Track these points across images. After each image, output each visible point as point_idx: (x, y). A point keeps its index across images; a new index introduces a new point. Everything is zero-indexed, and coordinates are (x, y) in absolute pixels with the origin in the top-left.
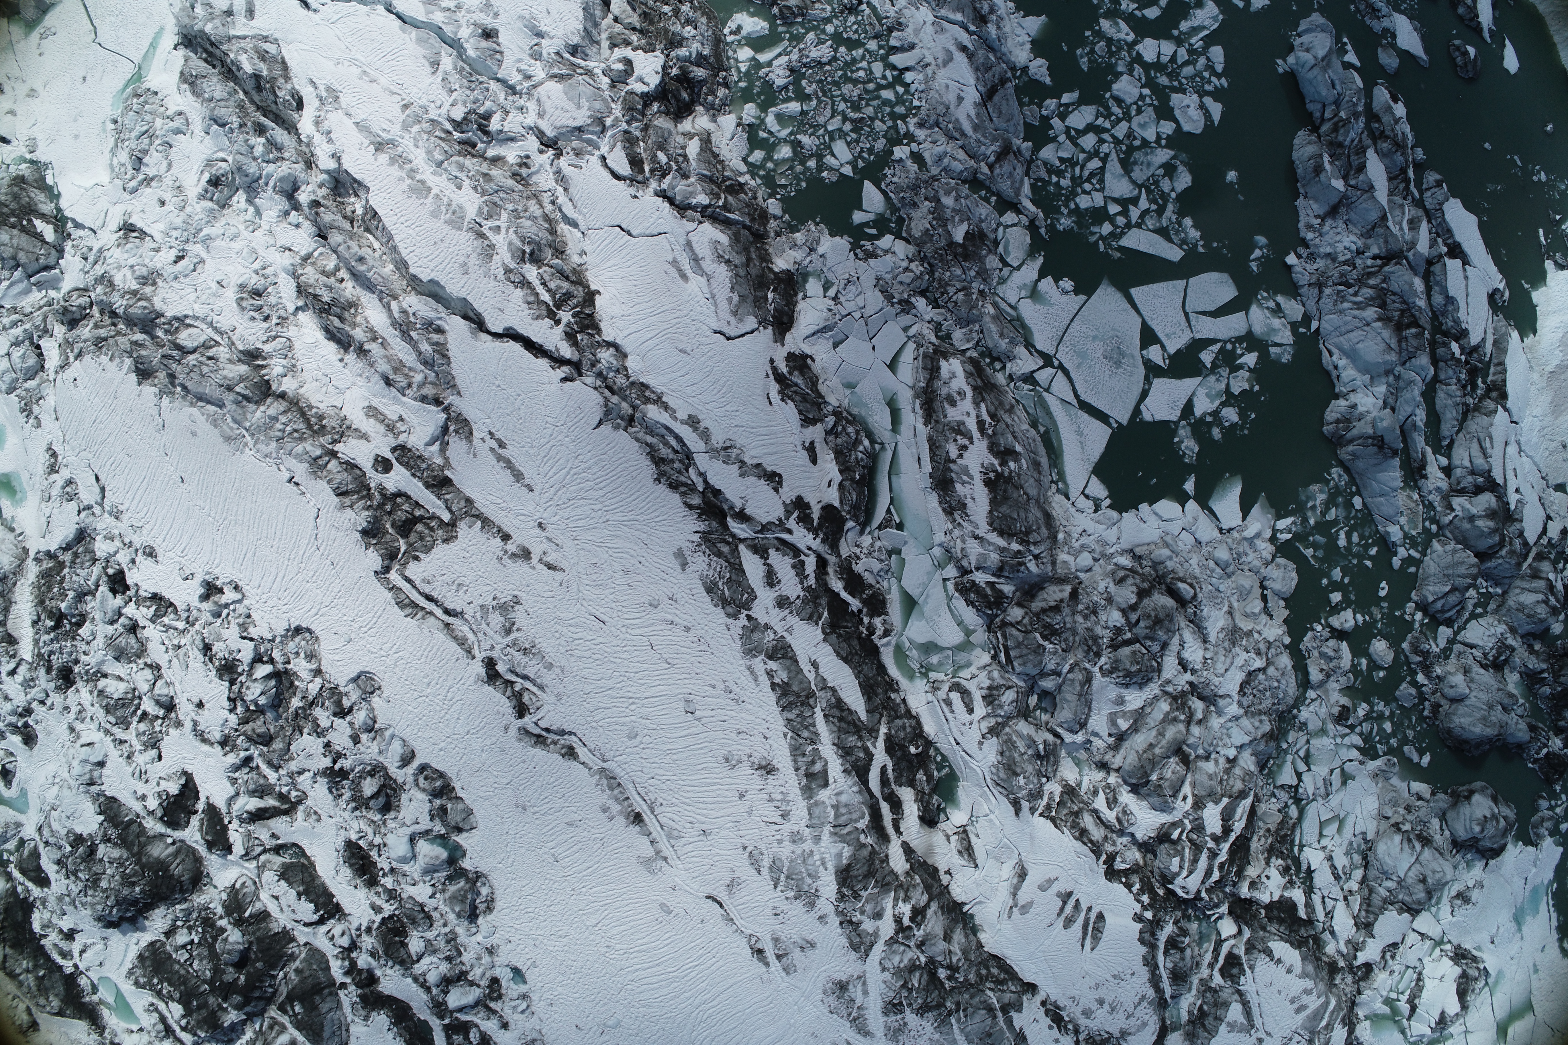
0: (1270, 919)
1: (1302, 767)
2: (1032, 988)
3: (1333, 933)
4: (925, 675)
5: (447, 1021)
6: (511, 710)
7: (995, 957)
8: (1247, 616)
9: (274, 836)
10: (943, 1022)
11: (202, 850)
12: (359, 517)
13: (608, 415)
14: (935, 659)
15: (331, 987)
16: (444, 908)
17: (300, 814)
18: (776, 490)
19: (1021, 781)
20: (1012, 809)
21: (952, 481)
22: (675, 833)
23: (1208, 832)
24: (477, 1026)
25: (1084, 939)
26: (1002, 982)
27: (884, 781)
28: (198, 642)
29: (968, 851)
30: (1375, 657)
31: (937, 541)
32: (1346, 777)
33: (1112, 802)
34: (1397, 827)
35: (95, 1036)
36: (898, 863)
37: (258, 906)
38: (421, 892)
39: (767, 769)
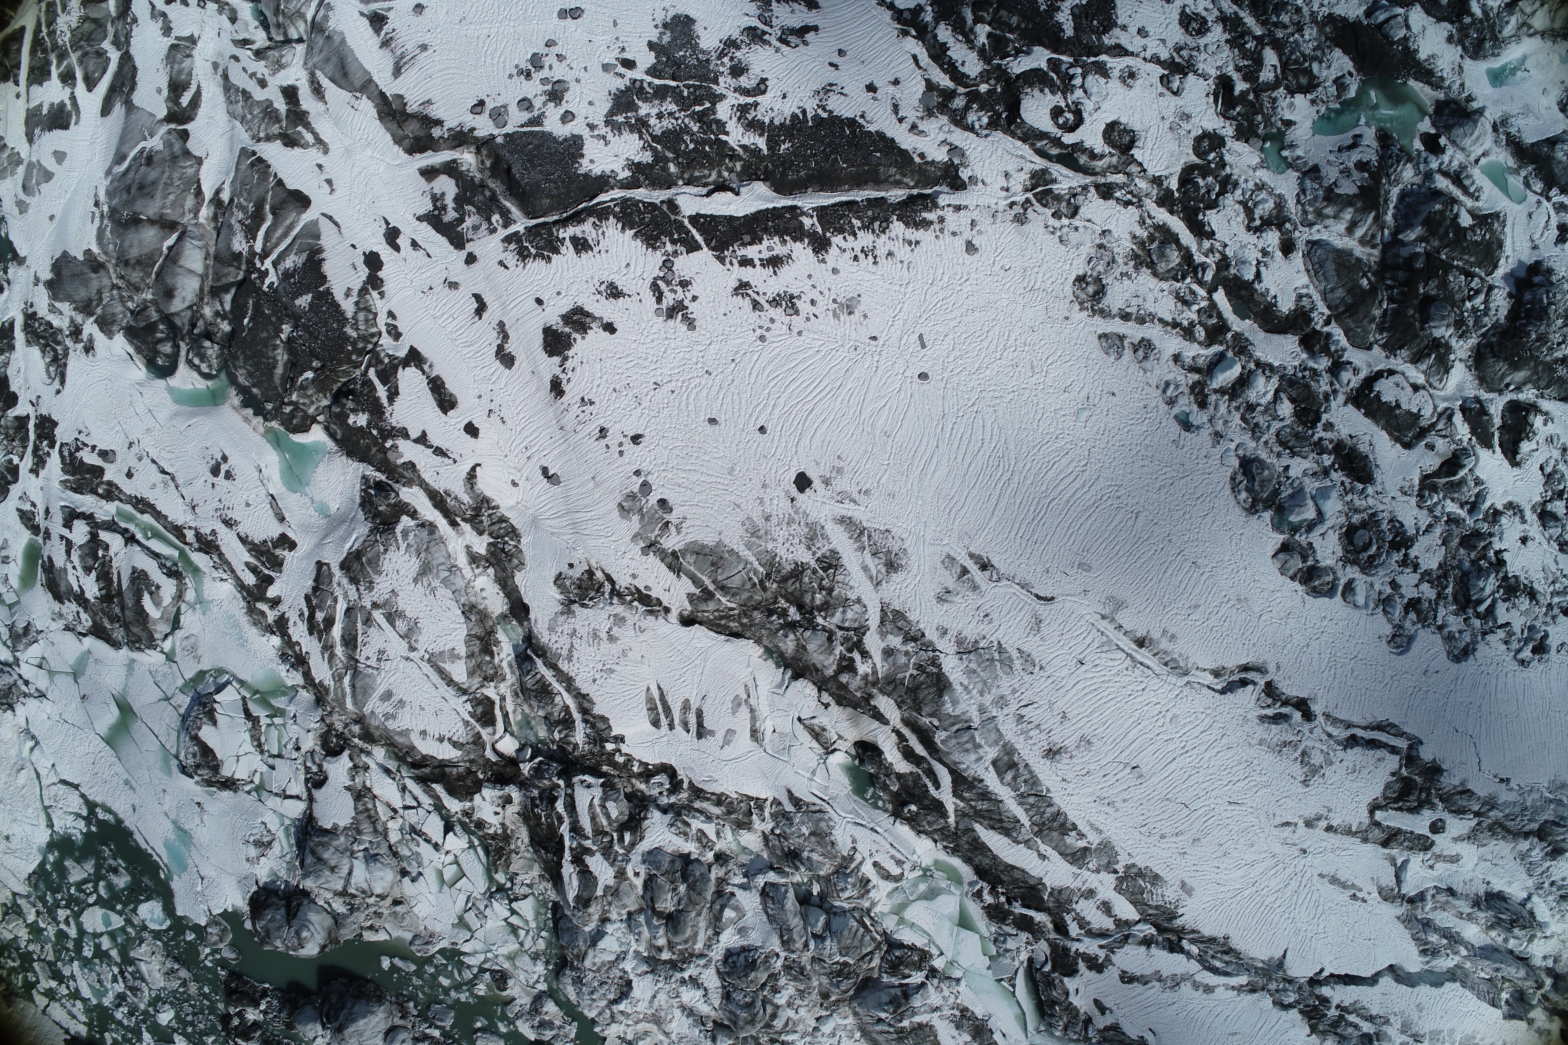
0: (469, 772)
1: (514, 920)
2: (687, 621)
3: (387, 771)
4: (925, 870)
5: (1229, 335)
6: (1280, 685)
7: (737, 635)
8: (646, 1033)
9: (1431, 447)
10: (772, 565)
11: (1484, 395)
12: (1449, 781)
13: (1280, 964)
14: (923, 887)
15: (1337, 315)
16: (1272, 460)
17: (1416, 482)
18: (1124, 972)
19: (805, 830)
20: (797, 794)
21: (974, 1038)
22: (1105, 649)
23: (598, 855)
24: (1200, 343)
25: (662, 696)
26: (722, 618)
27: (931, 774)
28: (1541, 598)
29: (817, 734)
30: (495, 1038)
31: (963, 983)
32: (462, 923)
33: (701, 837)
34: (382, 897)
35: (1513, 131)
36: (885, 704)
37: (1424, 367)
38: (1298, 467)
39: (1052, 753)
